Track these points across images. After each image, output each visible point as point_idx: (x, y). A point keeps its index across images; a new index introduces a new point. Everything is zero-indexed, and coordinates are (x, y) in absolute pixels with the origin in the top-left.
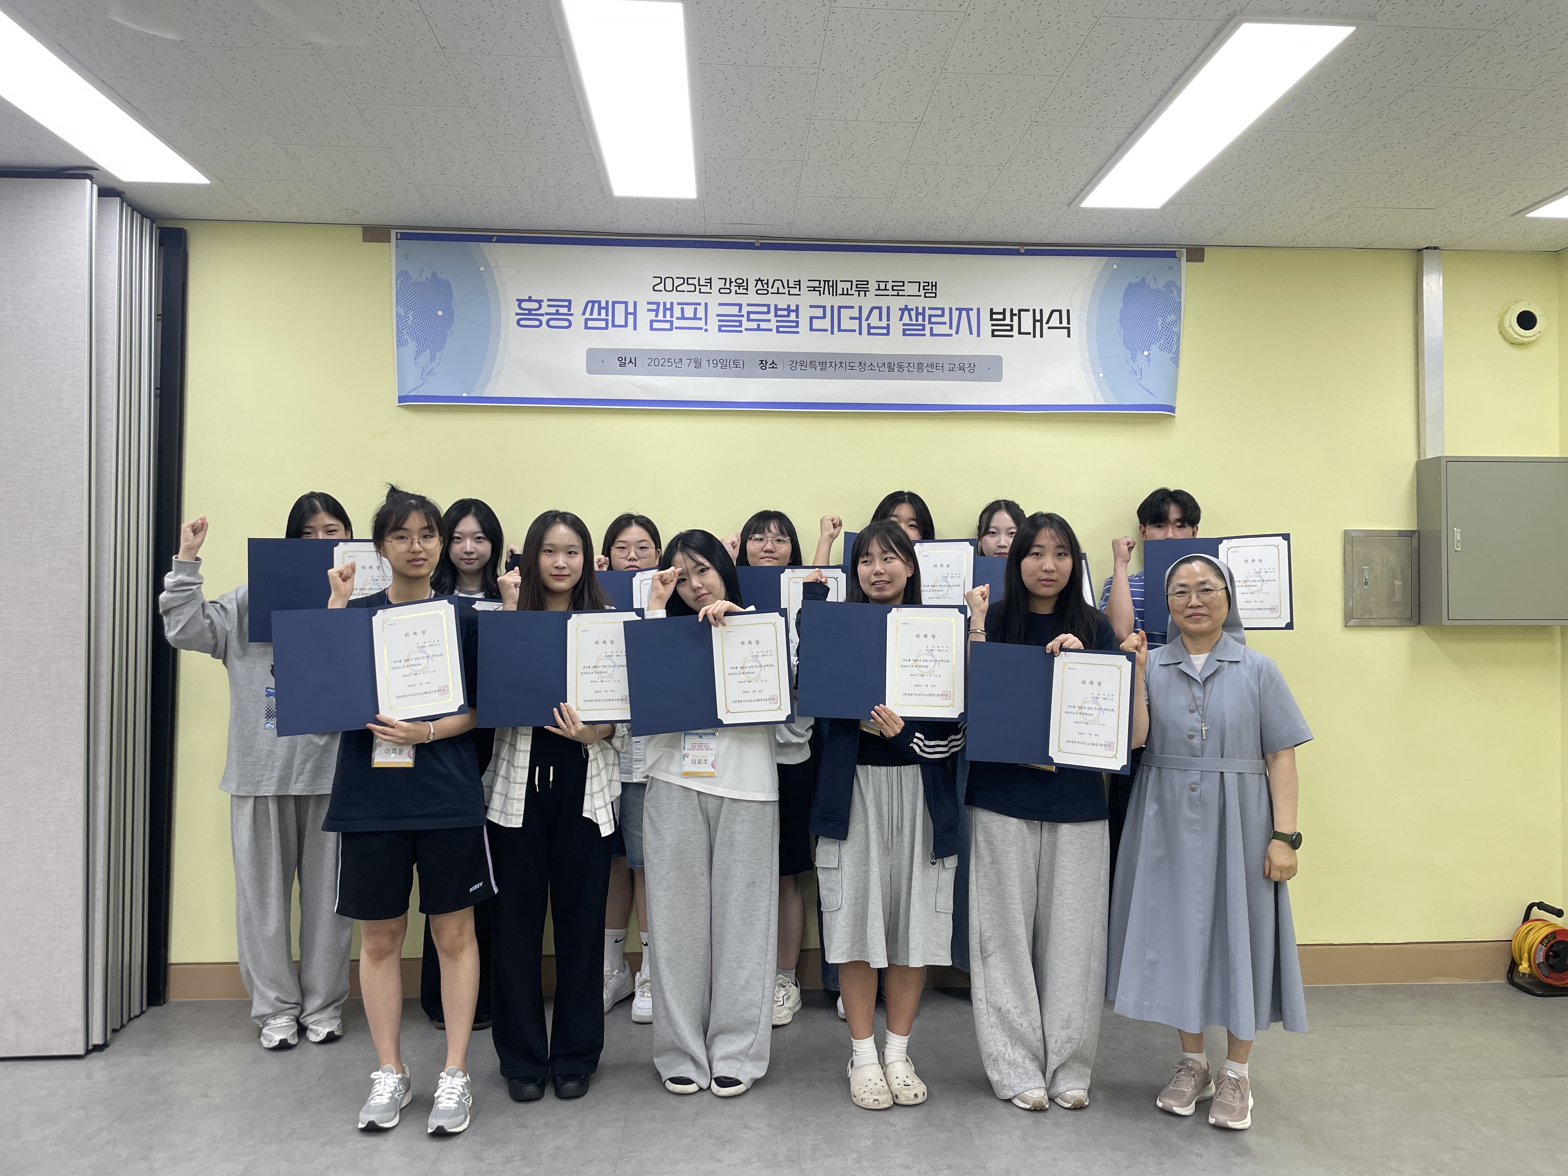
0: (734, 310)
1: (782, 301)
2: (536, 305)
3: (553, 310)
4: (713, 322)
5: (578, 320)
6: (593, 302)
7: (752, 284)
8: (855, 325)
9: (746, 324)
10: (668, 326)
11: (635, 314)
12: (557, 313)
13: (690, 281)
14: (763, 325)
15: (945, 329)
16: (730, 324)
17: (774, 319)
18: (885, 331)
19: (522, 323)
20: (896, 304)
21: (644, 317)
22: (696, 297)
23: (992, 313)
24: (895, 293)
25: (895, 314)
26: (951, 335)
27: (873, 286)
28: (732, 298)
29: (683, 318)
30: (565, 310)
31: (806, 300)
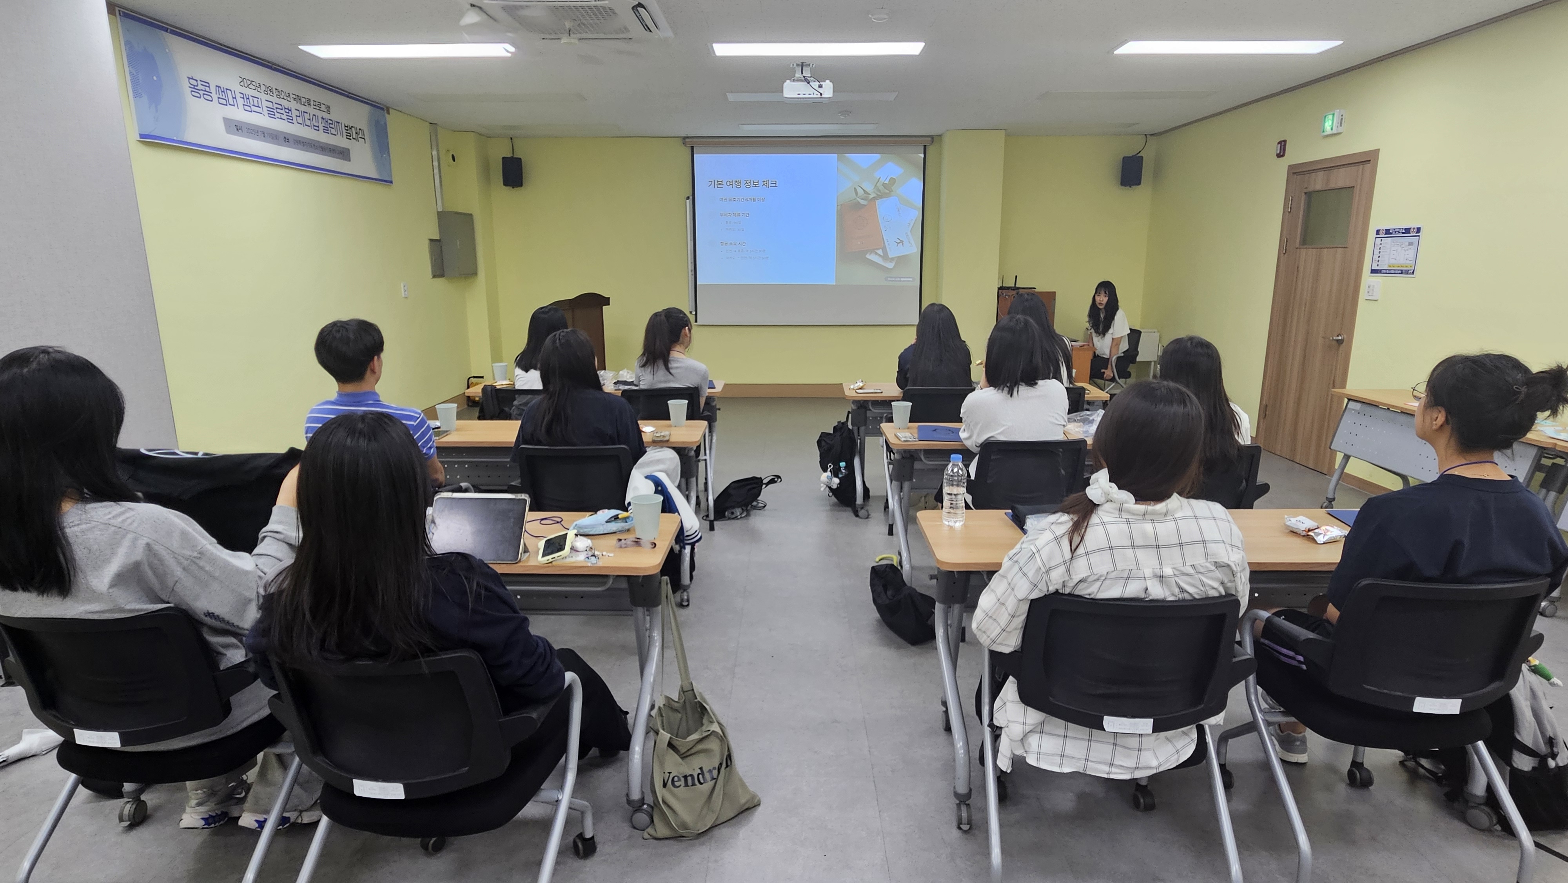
0: (270, 105)
1: (285, 103)
2: (194, 83)
3: (203, 88)
4: (266, 112)
5: (215, 96)
6: (219, 87)
7: (274, 91)
8: (308, 122)
9: (278, 115)
10: (248, 109)
11: (235, 98)
12: (205, 91)
13: (254, 83)
14: (283, 117)
15: (333, 131)
16: (271, 114)
17: (285, 114)
18: (317, 129)
19: (193, 93)
20: (320, 114)
21: (241, 102)
22: (255, 93)
23: (345, 126)
24: (318, 108)
25: (320, 120)
26: (335, 135)
27: (312, 103)
28: (268, 97)
29: (254, 105)
30: (207, 89)
31: (293, 105)
